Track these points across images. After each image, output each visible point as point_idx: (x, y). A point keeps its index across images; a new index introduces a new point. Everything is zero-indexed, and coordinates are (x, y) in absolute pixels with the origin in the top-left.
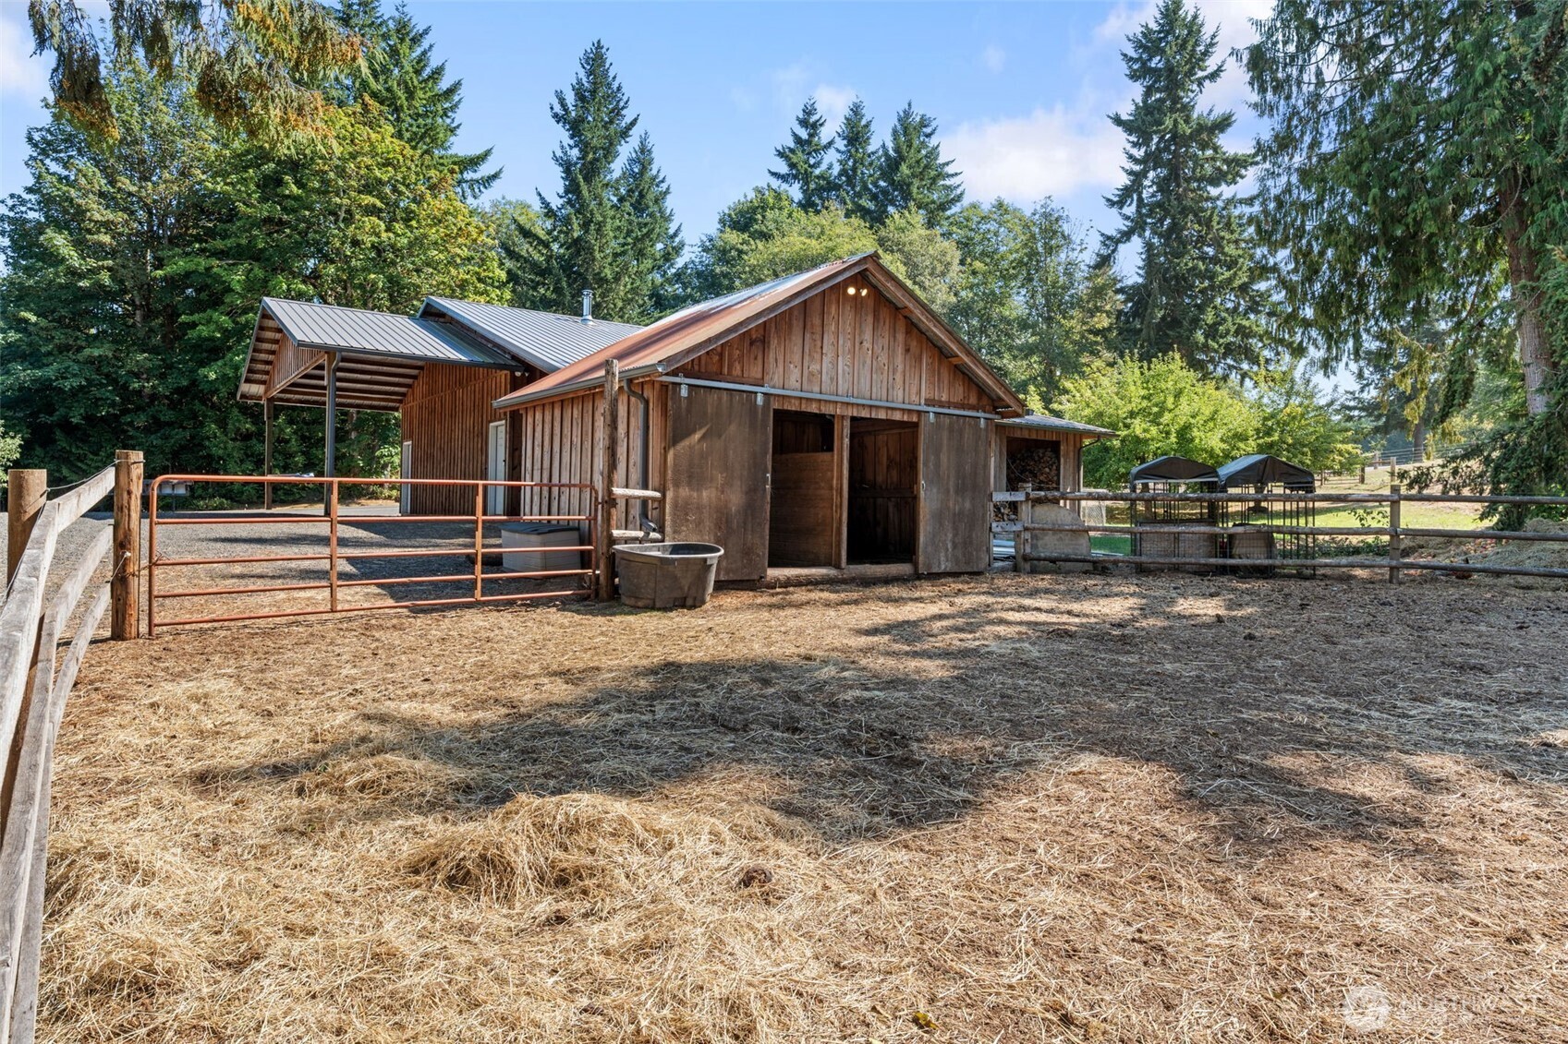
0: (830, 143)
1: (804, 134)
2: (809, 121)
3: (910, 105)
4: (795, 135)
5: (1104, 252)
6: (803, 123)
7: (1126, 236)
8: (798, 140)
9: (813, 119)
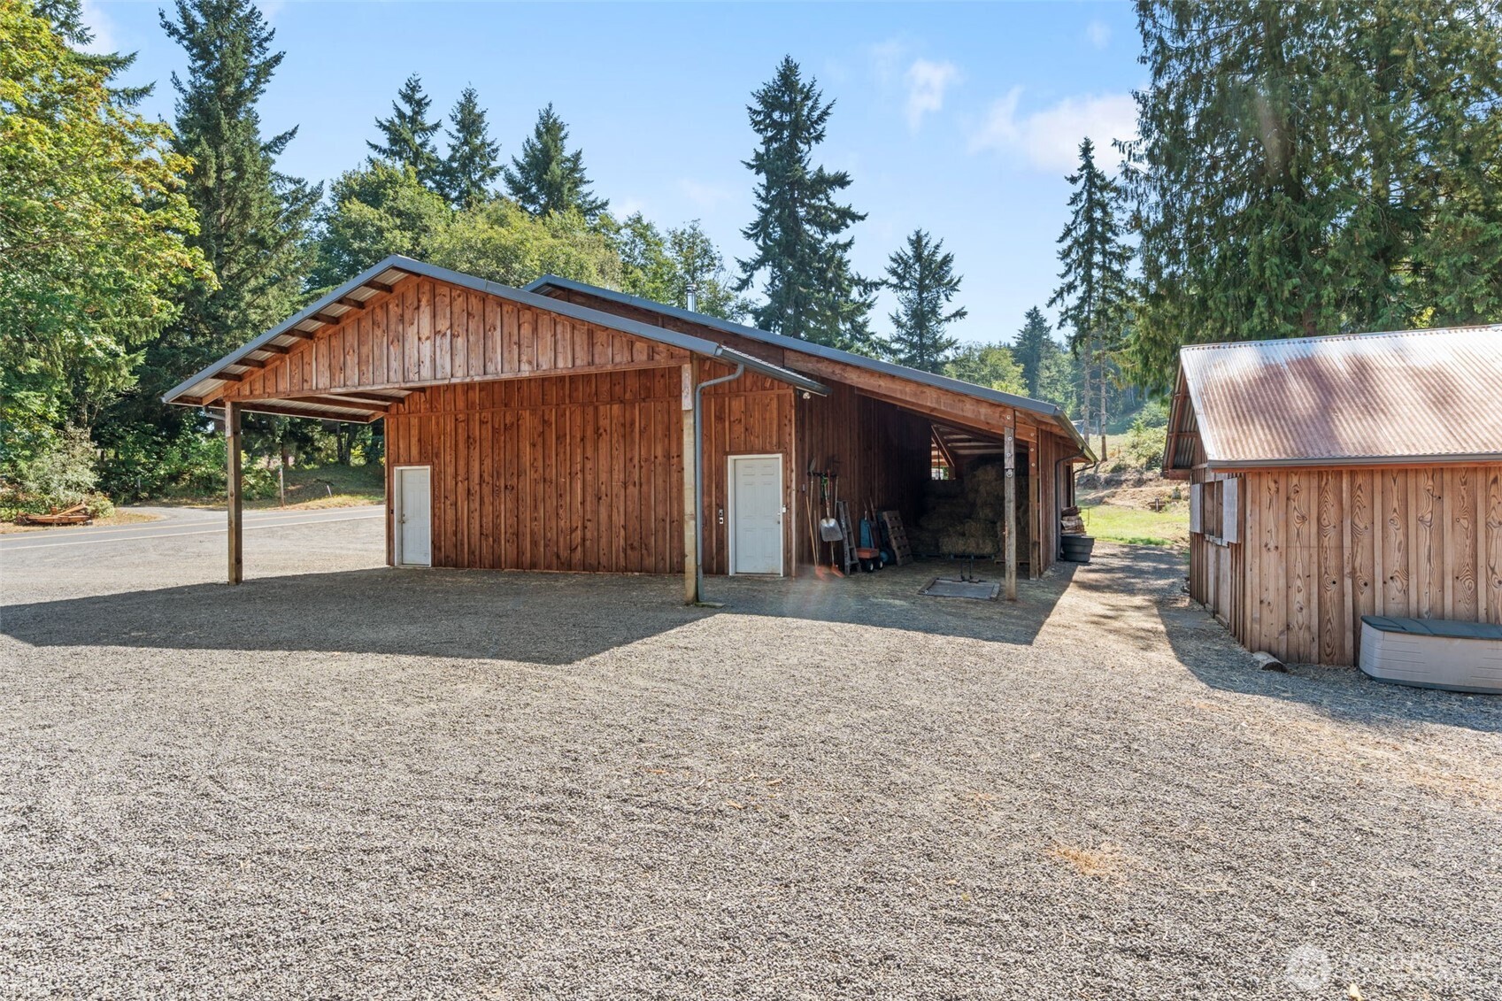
0: (436, 126)
1: (407, 110)
2: (413, 96)
3: (550, 105)
4: (398, 110)
5: (744, 276)
6: (408, 98)
7: (760, 263)
8: (401, 115)
9: (418, 96)
